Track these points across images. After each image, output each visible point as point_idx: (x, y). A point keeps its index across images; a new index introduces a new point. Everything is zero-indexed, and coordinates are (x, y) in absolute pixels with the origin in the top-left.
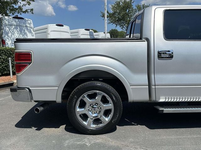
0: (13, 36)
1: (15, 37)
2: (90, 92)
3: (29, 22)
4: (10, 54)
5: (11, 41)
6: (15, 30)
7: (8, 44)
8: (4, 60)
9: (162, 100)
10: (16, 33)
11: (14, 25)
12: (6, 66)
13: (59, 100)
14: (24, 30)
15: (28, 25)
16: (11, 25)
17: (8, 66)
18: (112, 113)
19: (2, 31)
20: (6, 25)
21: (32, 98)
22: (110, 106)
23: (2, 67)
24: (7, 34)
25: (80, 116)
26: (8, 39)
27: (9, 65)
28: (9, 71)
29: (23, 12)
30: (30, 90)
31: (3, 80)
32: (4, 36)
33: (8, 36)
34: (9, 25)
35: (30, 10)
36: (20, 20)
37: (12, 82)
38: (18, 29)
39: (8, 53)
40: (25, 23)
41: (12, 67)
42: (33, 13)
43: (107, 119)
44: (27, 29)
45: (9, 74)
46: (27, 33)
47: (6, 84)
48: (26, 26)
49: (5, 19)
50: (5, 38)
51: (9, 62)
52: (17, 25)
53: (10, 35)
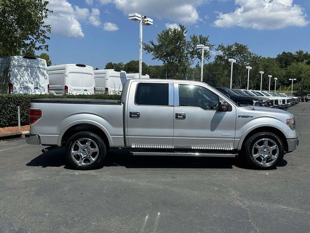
0: (22, 80)
1: (25, 79)
2: (82, 139)
3: (43, 62)
4: (20, 102)
5: (19, 85)
6: (25, 72)
7: (15, 88)
8: (12, 109)
9: (133, 146)
10: (26, 75)
11: (25, 67)
12: (14, 116)
13: (59, 144)
14: (36, 73)
15: (41, 66)
16: (21, 66)
17: (16, 116)
18: (97, 155)
19: (10, 74)
20: (14, 66)
21: (40, 143)
22: (97, 149)
23: (10, 117)
24: (16, 76)
25: (75, 156)
26: (16, 82)
27: (17, 114)
28: (17, 121)
29: (36, 49)
30: (39, 136)
31: (10, 131)
32: (12, 80)
33: (16, 79)
34: (18, 66)
35: (44, 47)
36: (31, 60)
37: (20, 133)
38: (28, 71)
39: (17, 101)
40: (37, 64)
41: (21, 116)
42: (47, 50)
43: (93, 159)
44: (40, 71)
45: (17, 125)
46: (40, 75)
47: (13, 134)
48: (39, 68)
49: (14, 59)
50: (13, 81)
51: (17, 111)
52: (27, 67)
53: (19, 77)
